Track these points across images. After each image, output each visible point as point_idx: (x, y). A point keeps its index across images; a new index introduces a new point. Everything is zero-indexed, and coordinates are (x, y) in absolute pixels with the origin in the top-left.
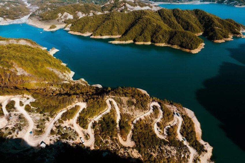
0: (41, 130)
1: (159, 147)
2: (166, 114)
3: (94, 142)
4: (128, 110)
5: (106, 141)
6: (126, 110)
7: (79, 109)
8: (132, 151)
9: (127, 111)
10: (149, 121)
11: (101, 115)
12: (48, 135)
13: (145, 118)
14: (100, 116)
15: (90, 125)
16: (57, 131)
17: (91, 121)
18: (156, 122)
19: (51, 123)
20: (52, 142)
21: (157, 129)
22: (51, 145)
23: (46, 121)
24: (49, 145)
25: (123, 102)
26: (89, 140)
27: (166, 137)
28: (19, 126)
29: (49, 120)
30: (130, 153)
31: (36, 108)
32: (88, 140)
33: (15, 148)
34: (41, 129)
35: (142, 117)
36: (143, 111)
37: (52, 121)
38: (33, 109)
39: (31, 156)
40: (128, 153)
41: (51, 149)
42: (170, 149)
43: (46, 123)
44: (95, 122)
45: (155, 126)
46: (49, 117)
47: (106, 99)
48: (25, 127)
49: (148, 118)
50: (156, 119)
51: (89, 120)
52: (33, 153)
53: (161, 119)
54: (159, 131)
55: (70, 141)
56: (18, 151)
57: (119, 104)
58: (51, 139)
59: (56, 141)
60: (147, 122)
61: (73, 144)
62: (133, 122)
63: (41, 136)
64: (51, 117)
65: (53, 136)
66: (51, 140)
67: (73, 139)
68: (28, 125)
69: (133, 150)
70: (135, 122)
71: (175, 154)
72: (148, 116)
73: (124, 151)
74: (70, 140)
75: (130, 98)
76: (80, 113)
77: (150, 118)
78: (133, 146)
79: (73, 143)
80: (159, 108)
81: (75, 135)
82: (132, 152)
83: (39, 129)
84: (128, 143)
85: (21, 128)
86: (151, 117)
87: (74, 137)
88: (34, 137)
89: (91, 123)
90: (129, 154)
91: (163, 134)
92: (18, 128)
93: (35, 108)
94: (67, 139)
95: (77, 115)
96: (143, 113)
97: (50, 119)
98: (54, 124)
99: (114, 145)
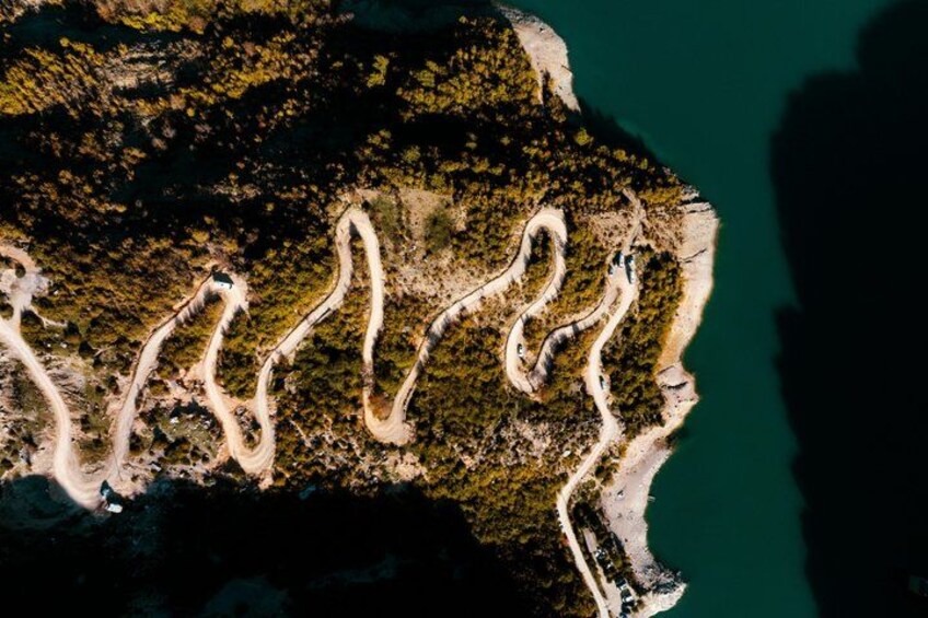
0: (96, 437)
1: (497, 430)
2: (573, 283)
3: (272, 461)
4: (419, 276)
5: (316, 437)
6: (412, 278)
7: (223, 312)
8: (399, 461)
9: (415, 281)
10: (495, 316)
11: (305, 322)
12: (124, 462)
13: (484, 304)
14: (304, 329)
15: (264, 375)
16: (150, 437)
17: (266, 354)
18: (524, 317)
19: (127, 395)
20: (140, 487)
21: (519, 346)
22: (139, 497)
23: (110, 396)
24: (132, 498)
25: (413, 219)
26: (259, 446)
27: (536, 382)
28: (24, 431)
29: (116, 391)
30: (390, 469)
31: (63, 321)
32: (257, 449)
33: (37, 513)
34: (100, 436)
35: (472, 304)
36: (483, 273)
37: (127, 387)
38: (52, 330)
39: (88, 535)
40: (382, 468)
41: (141, 509)
42: (532, 433)
43: (108, 403)
44: (283, 358)
45: (513, 331)
46: (115, 375)
47: (340, 210)
48: (45, 430)
49: (497, 302)
50: (526, 305)
51: (259, 353)
52: (93, 526)
53: (548, 303)
54: (522, 359)
55: (197, 469)
56: (49, 523)
57: (390, 245)
58: (137, 472)
59: (151, 477)
60: (487, 318)
61: (206, 477)
62: (431, 325)
63: (103, 463)
64: (122, 374)
65: (141, 461)
66: (134, 478)
67: (205, 460)
68: (54, 422)
69: (402, 459)
70: (437, 327)
71: (543, 451)
72: (496, 295)
73: (373, 464)
74: (194, 465)
75: (446, 197)
76: (224, 333)
77: (503, 300)
78: (406, 442)
79: (204, 472)
80: (557, 244)
81: (211, 439)
82: (396, 463)
83: (91, 436)
84: (392, 429)
85: (35, 440)
86: (507, 298)
87: (209, 448)
88: (83, 469)
89: (268, 365)
90: (385, 473)
91: (533, 368)
92: (24, 439)
93: (60, 325)
94: (186, 461)
95: (216, 341)
96: (481, 281)
97: (122, 380)
98: (138, 403)
99: (342, 446)
